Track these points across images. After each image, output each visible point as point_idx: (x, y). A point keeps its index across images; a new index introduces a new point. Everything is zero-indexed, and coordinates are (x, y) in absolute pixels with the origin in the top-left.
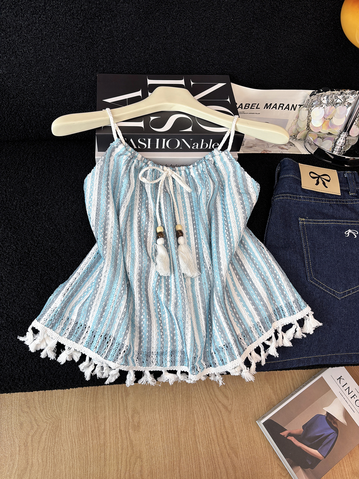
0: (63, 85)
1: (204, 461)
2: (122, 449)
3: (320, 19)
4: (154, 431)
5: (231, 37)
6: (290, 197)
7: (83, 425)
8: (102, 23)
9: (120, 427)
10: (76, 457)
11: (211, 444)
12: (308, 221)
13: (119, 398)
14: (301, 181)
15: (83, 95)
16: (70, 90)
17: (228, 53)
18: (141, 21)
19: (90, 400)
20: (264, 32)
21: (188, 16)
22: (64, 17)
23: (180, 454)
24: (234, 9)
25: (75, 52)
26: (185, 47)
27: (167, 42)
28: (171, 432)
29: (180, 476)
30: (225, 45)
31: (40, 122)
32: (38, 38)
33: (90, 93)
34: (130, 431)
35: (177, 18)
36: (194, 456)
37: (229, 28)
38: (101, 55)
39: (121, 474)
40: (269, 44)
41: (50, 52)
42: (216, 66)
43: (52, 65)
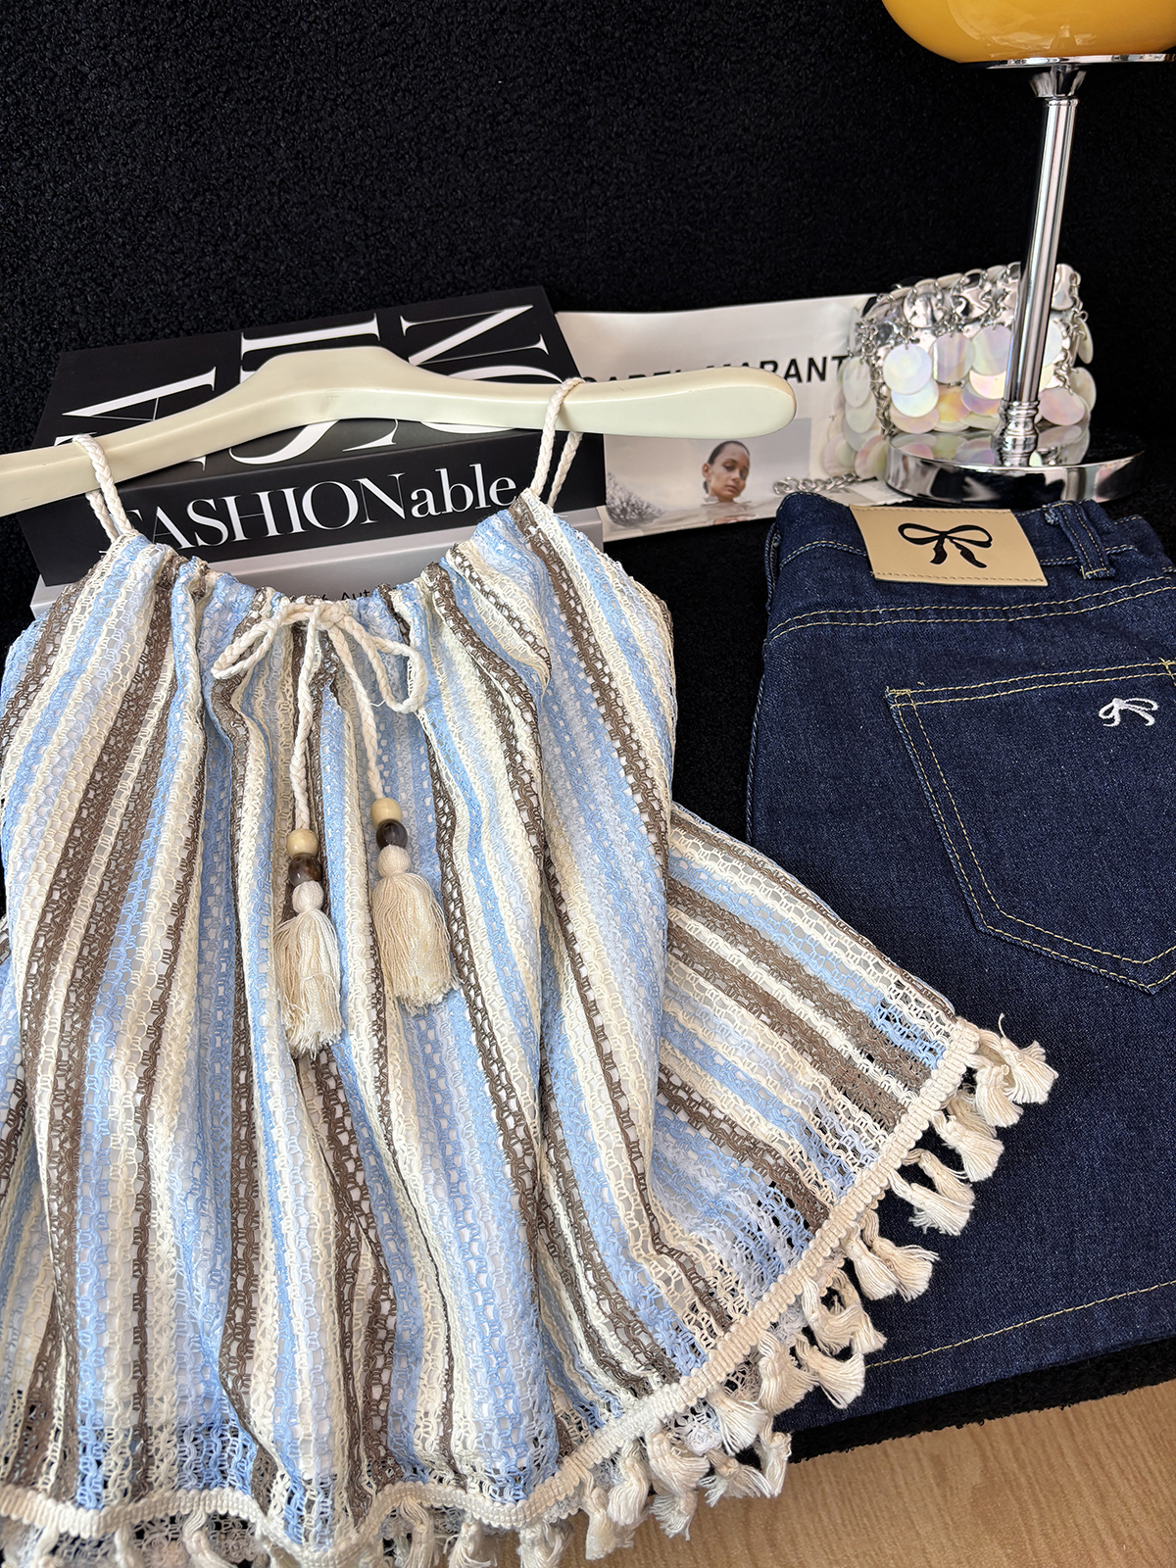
5: (513, 147)
6: (833, 617)
12: (929, 697)
14: (867, 557)
20: (628, 108)
24: (497, 44)
30: (500, 178)
35: (302, 108)
37: (495, 116)
42: (488, 262)
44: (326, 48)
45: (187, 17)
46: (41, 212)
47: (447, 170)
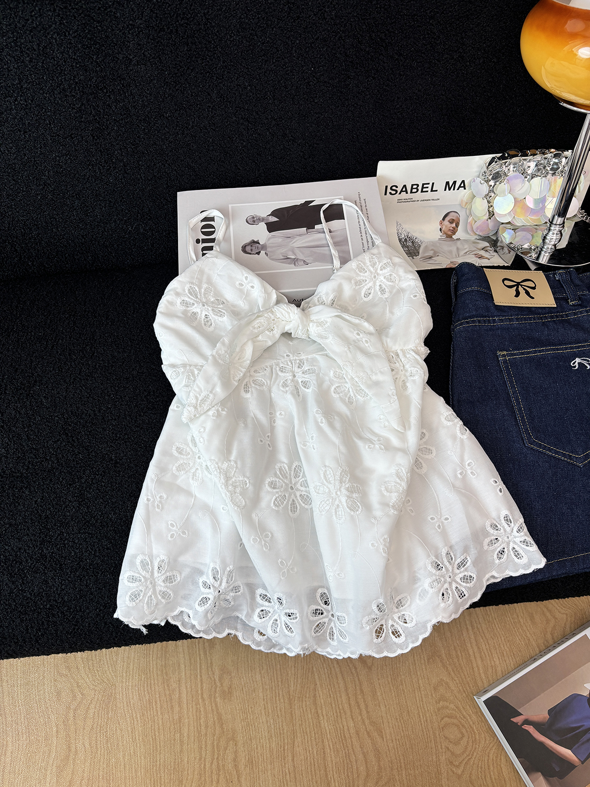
0: (67, 193)
1: (331, 744)
2: (206, 727)
3: (457, 50)
4: (253, 699)
5: (315, 95)
7: (148, 693)
8: (110, 99)
9: (202, 694)
10: (139, 739)
11: (341, 718)
12: (512, 355)
13: (199, 651)
14: (492, 295)
15: (100, 205)
16: (79, 200)
17: (315, 119)
18: (170, 88)
19: (157, 656)
20: (368, 81)
21: (241, 72)
22: (51, 96)
23: (294, 733)
24: (313, 52)
25: (77, 144)
26: (245, 118)
27: (215, 114)
28: (279, 700)
29: (294, 766)
30: (308, 108)
31: (43, 250)
32: (19, 130)
33: (110, 201)
34: (218, 700)
35: (225, 77)
36: (315, 735)
37: (308, 83)
38: (117, 144)
39: (205, 765)
40: (379, 98)
41: (41, 148)
43: (46, 167)
46: (110, 115)
47: (285, 104)
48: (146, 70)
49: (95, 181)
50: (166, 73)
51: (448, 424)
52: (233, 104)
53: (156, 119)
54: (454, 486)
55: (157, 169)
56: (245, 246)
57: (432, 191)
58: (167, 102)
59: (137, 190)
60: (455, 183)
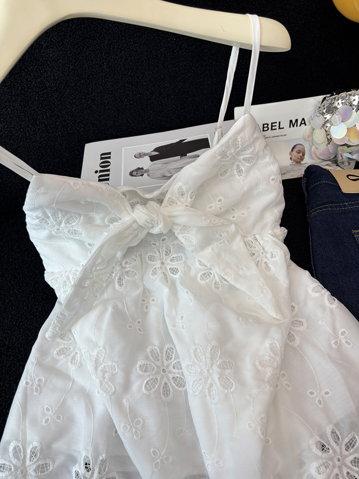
5: (179, 60)
8: (31, 76)
15: (31, 158)
17: (182, 79)
18: (72, 64)
21: (122, 47)
25: (11, 113)
26: (129, 82)
27: (107, 81)
30: (176, 70)
35: (111, 52)
37: (173, 50)
38: (39, 111)
42: (172, 97)
44: (118, 32)
45: (73, 25)
46: (31, 89)
47: (158, 68)
48: (54, 52)
49: (26, 140)
50: (68, 53)
51: (316, 295)
52: (119, 72)
53: (65, 89)
54: (330, 357)
55: (70, 127)
56: (132, 172)
57: (280, 128)
58: (71, 75)
59: (56, 145)
60: (297, 120)
